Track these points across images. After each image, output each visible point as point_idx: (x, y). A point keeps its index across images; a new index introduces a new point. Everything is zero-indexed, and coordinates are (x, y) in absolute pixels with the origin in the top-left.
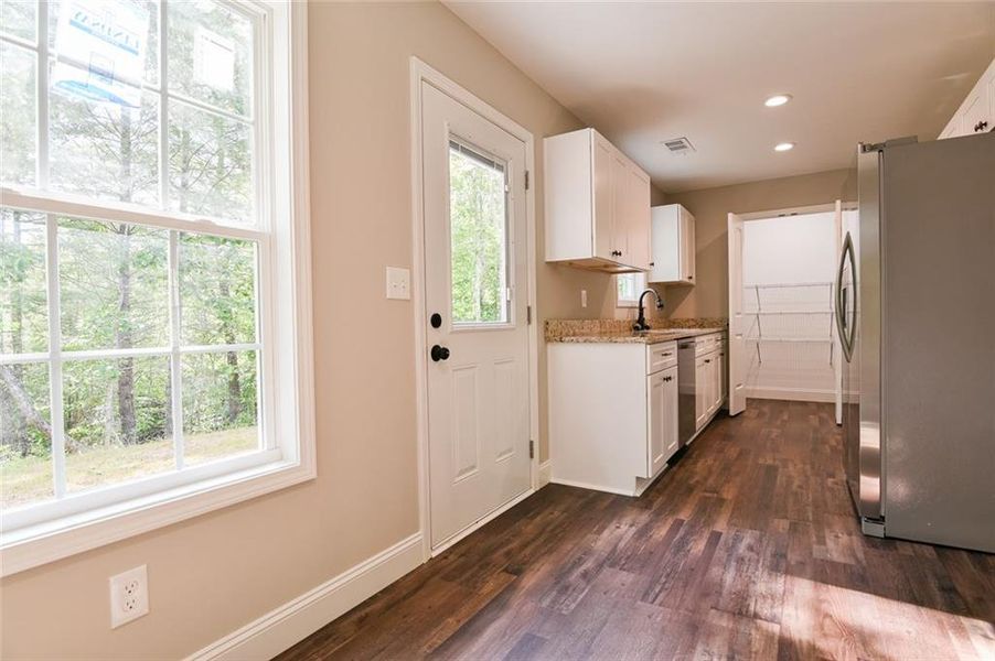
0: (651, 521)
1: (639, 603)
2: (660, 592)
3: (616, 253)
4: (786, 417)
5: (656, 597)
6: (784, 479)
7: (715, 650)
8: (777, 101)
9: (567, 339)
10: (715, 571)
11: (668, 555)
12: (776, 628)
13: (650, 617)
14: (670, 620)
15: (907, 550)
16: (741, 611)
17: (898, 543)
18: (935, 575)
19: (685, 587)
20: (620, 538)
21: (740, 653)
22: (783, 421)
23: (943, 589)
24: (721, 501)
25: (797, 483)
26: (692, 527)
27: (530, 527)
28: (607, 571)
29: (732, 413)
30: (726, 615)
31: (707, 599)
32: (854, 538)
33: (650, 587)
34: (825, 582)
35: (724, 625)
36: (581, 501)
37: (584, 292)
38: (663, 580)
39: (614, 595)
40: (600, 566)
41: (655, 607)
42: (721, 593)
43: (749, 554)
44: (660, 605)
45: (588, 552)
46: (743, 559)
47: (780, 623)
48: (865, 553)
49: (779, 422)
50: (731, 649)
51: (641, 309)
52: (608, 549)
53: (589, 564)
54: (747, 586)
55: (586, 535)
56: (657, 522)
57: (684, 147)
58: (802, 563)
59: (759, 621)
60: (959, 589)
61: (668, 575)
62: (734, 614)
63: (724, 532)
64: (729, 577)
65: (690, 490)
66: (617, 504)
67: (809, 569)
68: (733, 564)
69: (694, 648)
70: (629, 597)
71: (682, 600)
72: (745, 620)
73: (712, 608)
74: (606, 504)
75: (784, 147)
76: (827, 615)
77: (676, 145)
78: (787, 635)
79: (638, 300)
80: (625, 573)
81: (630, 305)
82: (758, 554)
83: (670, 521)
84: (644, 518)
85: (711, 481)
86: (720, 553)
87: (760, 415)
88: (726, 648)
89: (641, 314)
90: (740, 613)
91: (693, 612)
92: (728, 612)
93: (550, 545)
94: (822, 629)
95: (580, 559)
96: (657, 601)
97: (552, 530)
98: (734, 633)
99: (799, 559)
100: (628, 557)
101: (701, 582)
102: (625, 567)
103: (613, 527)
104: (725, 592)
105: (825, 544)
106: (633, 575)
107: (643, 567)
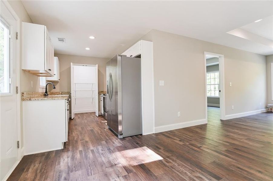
0: (73, 154)
1: (88, 177)
2: (91, 171)
3: (50, 70)
4: (85, 117)
5: (91, 173)
6: (96, 132)
7: (114, 177)
8: (92, 38)
9: (33, 99)
10: (99, 159)
11: (85, 161)
12: (120, 165)
13: (94, 179)
14: (99, 177)
15: (127, 139)
16: (112, 165)
17: (125, 138)
18: (134, 142)
19: (96, 166)
20: (68, 163)
21: (119, 174)
22: (85, 118)
23: (137, 144)
24: (87, 142)
25: (99, 132)
26: (85, 151)
27: (29, 175)
28: (71, 174)
29: (72, 118)
30: (110, 168)
31: (103, 166)
32: (118, 140)
33: (88, 171)
34: (120, 151)
35: (111, 170)
36: (44, 157)
37: (32, 82)
38: (89, 168)
39: (79, 179)
40: (68, 174)
41: (93, 176)
42: (105, 164)
43: (103, 152)
44: (94, 174)
45: (60, 172)
46: (103, 154)
47: (120, 164)
48: (122, 142)
49: (85, 119)
50: (117, 175)
51: (46, 89)
52: (67, 168)
53: (64, 175)
54: (108, 159)
55: (55, 167)
56: (75, 153)
57: (63, 41)
58: (114, 149)
59: (117, 165)
60: (139, 143)
61: (89, 166)
62: (111, 167)
63: (94, 149)
64: (103, 159)
65: (77, 142)
66: (58, 153)
67: (116, 149)
68: (101, 155)
69: (110, 179)
70: (84, 177)
71: (98, 170)
72: (114, 167)
73: (106, 168)
74: (54, 154)
75: (88, 49)
76: (126, 157)
77: (61, 40)
78: (123, 165)
79: (45, 86)
80: (77, 172)
81: (42, 87)
82: (105, 151)
83: (78, 152)
84: (70, 154)
85: (80, 137)
86: (97, 155)
87: (79, 118)
88: (116, 175)
89: (46, 90)
90: (112, 166)
91: (103, 171)
92: (110, 167)
93: (44, 177)
94: (128, 160)
95: (59, 175)
96: (92, 174)
97: (41, 171)
98: (114, 171)
99: (113, 148)
100: (75, 167)
101: (98, 163)
102: (76, 170)
103: (63, 161)
104: (105, 163)
105: (115, 143)
106: (80, 171)
107: (81, 167)
